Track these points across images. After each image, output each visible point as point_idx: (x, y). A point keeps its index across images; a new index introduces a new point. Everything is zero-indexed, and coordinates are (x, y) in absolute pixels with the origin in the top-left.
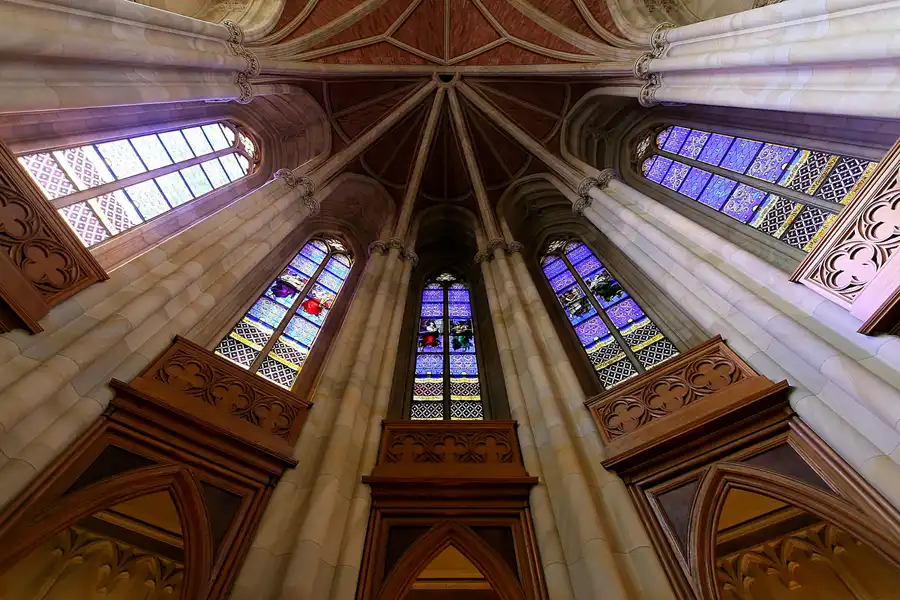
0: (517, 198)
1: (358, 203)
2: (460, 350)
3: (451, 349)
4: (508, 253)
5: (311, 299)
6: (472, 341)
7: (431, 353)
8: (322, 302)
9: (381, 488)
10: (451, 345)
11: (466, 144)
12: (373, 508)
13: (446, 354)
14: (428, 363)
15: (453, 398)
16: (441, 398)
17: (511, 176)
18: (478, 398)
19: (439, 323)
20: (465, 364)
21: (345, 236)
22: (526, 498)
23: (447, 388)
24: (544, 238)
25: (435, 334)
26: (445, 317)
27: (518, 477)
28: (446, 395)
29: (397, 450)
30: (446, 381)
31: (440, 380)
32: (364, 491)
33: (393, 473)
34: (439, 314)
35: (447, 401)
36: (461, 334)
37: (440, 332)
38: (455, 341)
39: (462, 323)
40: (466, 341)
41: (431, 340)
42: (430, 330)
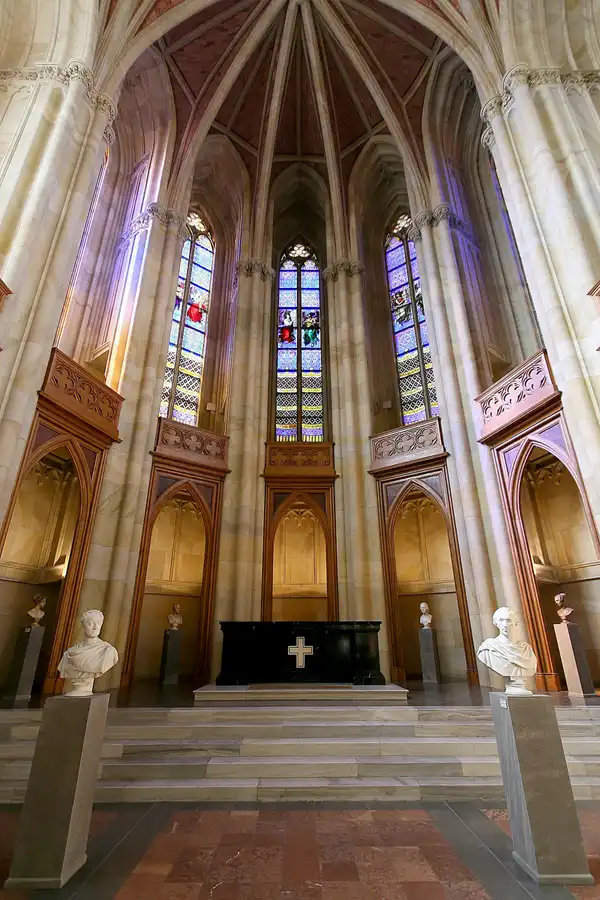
0: (374, 157)
1: (209, 165)
2: (309, 346)
3: (303, 346)
4: (349, 273)
5: (192, 305)
6: (319, 336)
7: (287, 349)
8: (200, 307)
9: (269, 479)
10: (303, 340)
11: (321, 99)
12: (266, 486)
13: (299, 349)
14: (286, 358)
15: (304, 390)
16: (295, 390)
17: (369, 129)
18: (320, 390)
19: (294, 314)
20: (312, 358)
21: (201, 207)
22: (333, 482)
23: (300, 382)
24: (394, 210)
25: (291, 328)
26: (299, 308)
27: (331, 473)
28: (299, 388)
29: (274, 458)
30: (299, 376)
31: (295, 375)
32: (262, 480)
33: (273, 471)
34: (294, 303)
35: (300, 393)
36: (311, 328)
37: (295, 325)
38: (306, 335)
39: (312, 314)
40: (315, 335)
41: (287, 334)
42: (287, 323)
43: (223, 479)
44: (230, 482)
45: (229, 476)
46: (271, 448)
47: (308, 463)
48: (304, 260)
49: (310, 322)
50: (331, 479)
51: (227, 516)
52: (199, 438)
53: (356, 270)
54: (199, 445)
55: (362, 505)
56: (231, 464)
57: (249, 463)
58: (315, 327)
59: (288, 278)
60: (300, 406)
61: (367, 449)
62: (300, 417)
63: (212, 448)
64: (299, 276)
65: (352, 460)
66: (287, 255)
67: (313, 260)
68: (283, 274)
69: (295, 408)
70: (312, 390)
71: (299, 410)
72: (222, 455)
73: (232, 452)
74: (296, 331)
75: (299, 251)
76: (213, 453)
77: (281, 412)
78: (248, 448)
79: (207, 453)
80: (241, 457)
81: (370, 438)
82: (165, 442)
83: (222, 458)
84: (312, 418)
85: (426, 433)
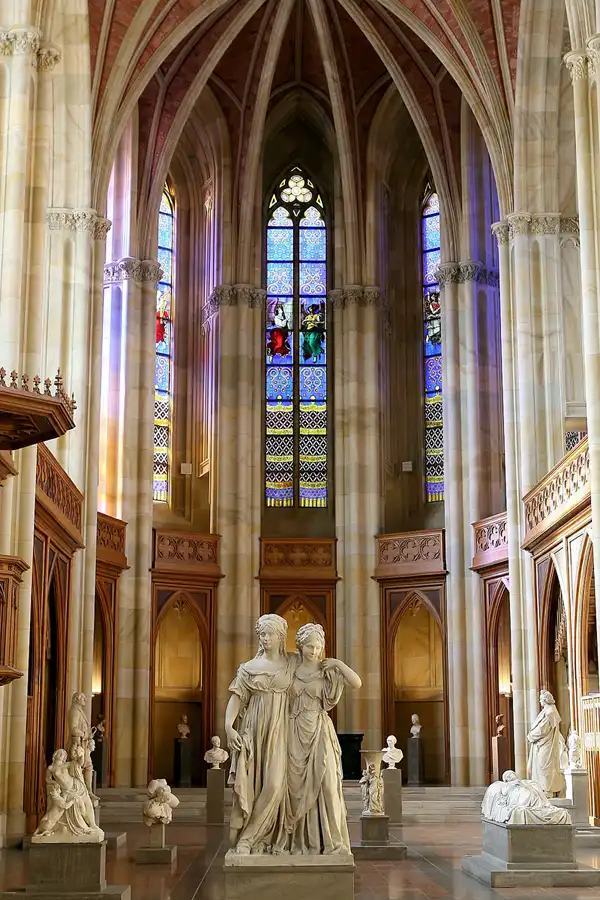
2: (309, 361)
3: (302, 360)
6: (324, 345)
7: (280, 366)
9: (264, 582)
10: (301, 353)
12: (261, 588)
13: (296, 366)
14: (278, 381)
15: (304, 431)
16: (290, 431)
18: (323, 431)
19: (288, 308)
20: (314, 380)
22: (334, 584)
23: (296, 418)
25: (284, 332)
26: (296, 295)
27: (332, 576)
28: (296, 429)
29: (269, 556)
30: (296, 409)
31: (290, 407)
32: (257, 583)
33: (269, 573)
34: (288, 288)
35: (297, 435)
36: (314, 330)
37: (290, 326)
38: (306, 343)
39: (315, 308)
40: (318, 342)
41: (279, 341)
42: (279, 323)
43: (216, 584)
44: (224, 588)
45: (223, 580)
46: (267, 545)
47: (308, 562)
48: (304, 206)
49: (312, 319)
50: (332, 583)
51: (223, 625)
52: (191, 543)
53: (370, 298)
54: (191, 550)
55: (364, 614)
56: (225, 567)
57: (244, 564)
58: (318, 329)
59: (279, 242)
60: (296, 454)
61: (372, 549)
62: (297, 471)
63: (205, 552)
64: (296, 237)
65: (354, 563)
66: (279, 198)
67: (316, 206)
68: (271, 234)
69: (290, 458)
70: (313, 431)
71: (296, 463)
72: (215, 559)
73: (224, 552)
74: (291, 335)
75: (297, 189)
76: (206, 557)
77: (273, 465)
78: (242, 545)
79: (200, 558)
80: (235, 557)
81: (376, 537)
82: (161, 554)
83: (216, 562)
84: (313, 473)
85: (431, 543)
